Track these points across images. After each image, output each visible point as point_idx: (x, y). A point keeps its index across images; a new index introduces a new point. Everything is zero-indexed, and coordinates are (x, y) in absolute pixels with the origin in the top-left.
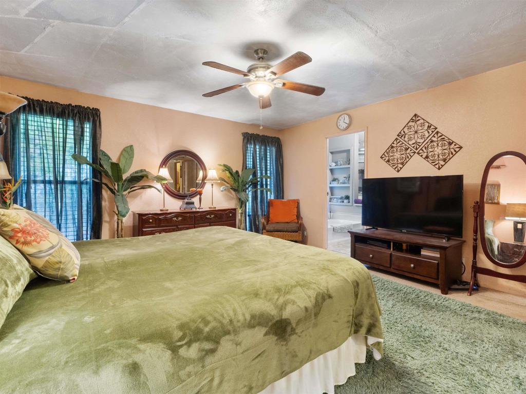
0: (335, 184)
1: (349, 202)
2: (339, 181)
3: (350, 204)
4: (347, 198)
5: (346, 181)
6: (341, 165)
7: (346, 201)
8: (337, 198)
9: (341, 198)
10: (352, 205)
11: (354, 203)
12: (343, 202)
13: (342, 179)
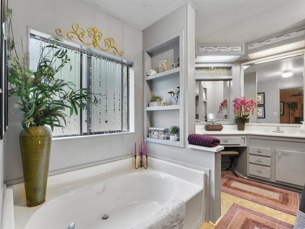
0: (154, 107)
1: (178, 140)
2: (161, 100)
3: (180, 144)
4: (176, 131)
5: (174, 100)
6: (164, 70)
7: (173, 137)
8: (158, 131)
9: (165, 131)
10: (184, 147)
11: (187, 142)
12: (168, 138)
13: (166, 96)
